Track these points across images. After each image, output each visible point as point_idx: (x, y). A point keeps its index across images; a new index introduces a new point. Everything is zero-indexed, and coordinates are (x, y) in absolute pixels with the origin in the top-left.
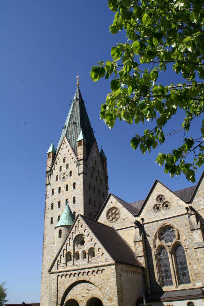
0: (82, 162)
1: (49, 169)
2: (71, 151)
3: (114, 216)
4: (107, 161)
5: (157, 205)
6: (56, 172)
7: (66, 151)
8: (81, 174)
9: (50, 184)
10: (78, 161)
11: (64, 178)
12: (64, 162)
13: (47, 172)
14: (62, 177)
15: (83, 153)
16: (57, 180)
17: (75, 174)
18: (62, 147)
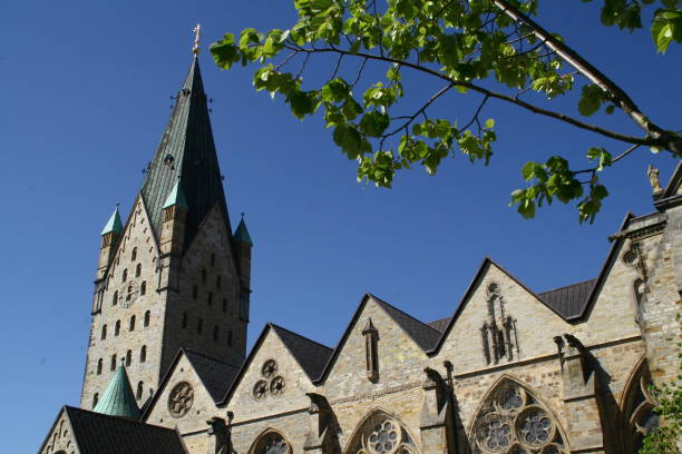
0: (167, 261)
1: (100, 275)
2: (149, 233)
3: (183, 400)
4: (253, 249)
5: (261, 382)
6: (115, 283)
7: (139, 232)
8: (164, 289)
9: (100, 311)
10: (161, 258)
11: (129, 298)
12: (134, 258)
13: (97, 282)
14: (126, 294)
15: (170, 238)
16: (115, 302)
17: (150, 289)
18: (132, 221)
